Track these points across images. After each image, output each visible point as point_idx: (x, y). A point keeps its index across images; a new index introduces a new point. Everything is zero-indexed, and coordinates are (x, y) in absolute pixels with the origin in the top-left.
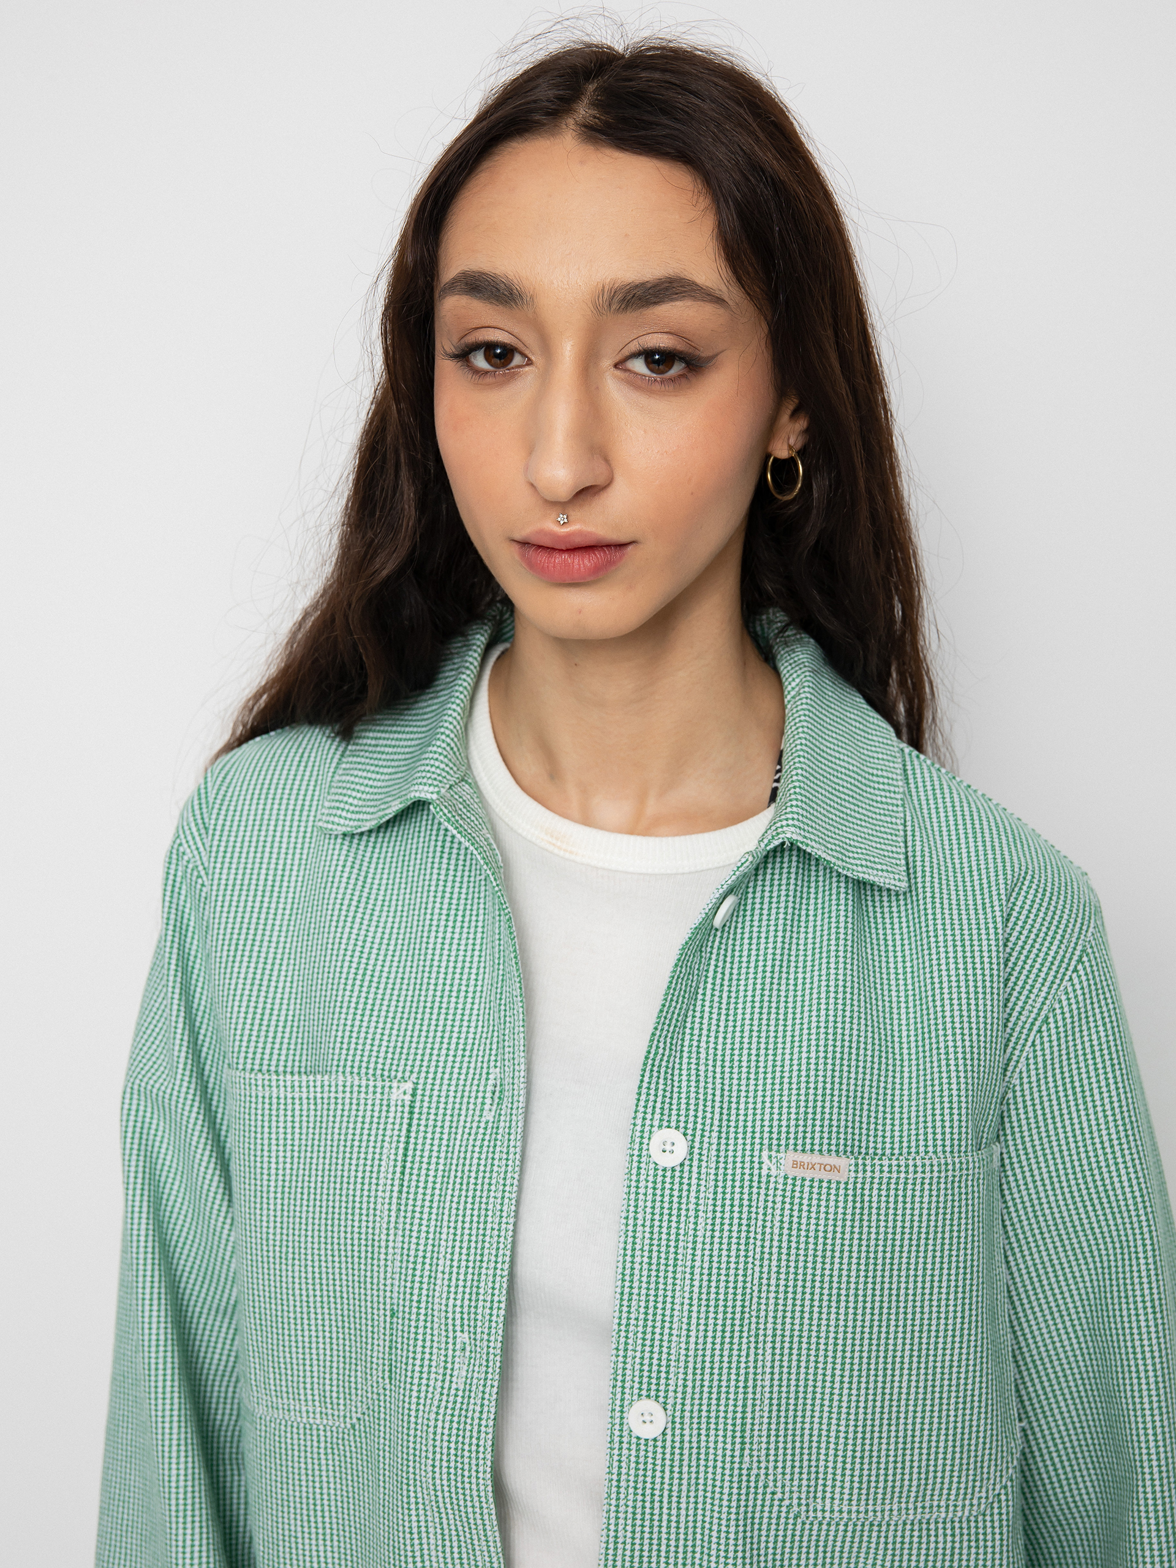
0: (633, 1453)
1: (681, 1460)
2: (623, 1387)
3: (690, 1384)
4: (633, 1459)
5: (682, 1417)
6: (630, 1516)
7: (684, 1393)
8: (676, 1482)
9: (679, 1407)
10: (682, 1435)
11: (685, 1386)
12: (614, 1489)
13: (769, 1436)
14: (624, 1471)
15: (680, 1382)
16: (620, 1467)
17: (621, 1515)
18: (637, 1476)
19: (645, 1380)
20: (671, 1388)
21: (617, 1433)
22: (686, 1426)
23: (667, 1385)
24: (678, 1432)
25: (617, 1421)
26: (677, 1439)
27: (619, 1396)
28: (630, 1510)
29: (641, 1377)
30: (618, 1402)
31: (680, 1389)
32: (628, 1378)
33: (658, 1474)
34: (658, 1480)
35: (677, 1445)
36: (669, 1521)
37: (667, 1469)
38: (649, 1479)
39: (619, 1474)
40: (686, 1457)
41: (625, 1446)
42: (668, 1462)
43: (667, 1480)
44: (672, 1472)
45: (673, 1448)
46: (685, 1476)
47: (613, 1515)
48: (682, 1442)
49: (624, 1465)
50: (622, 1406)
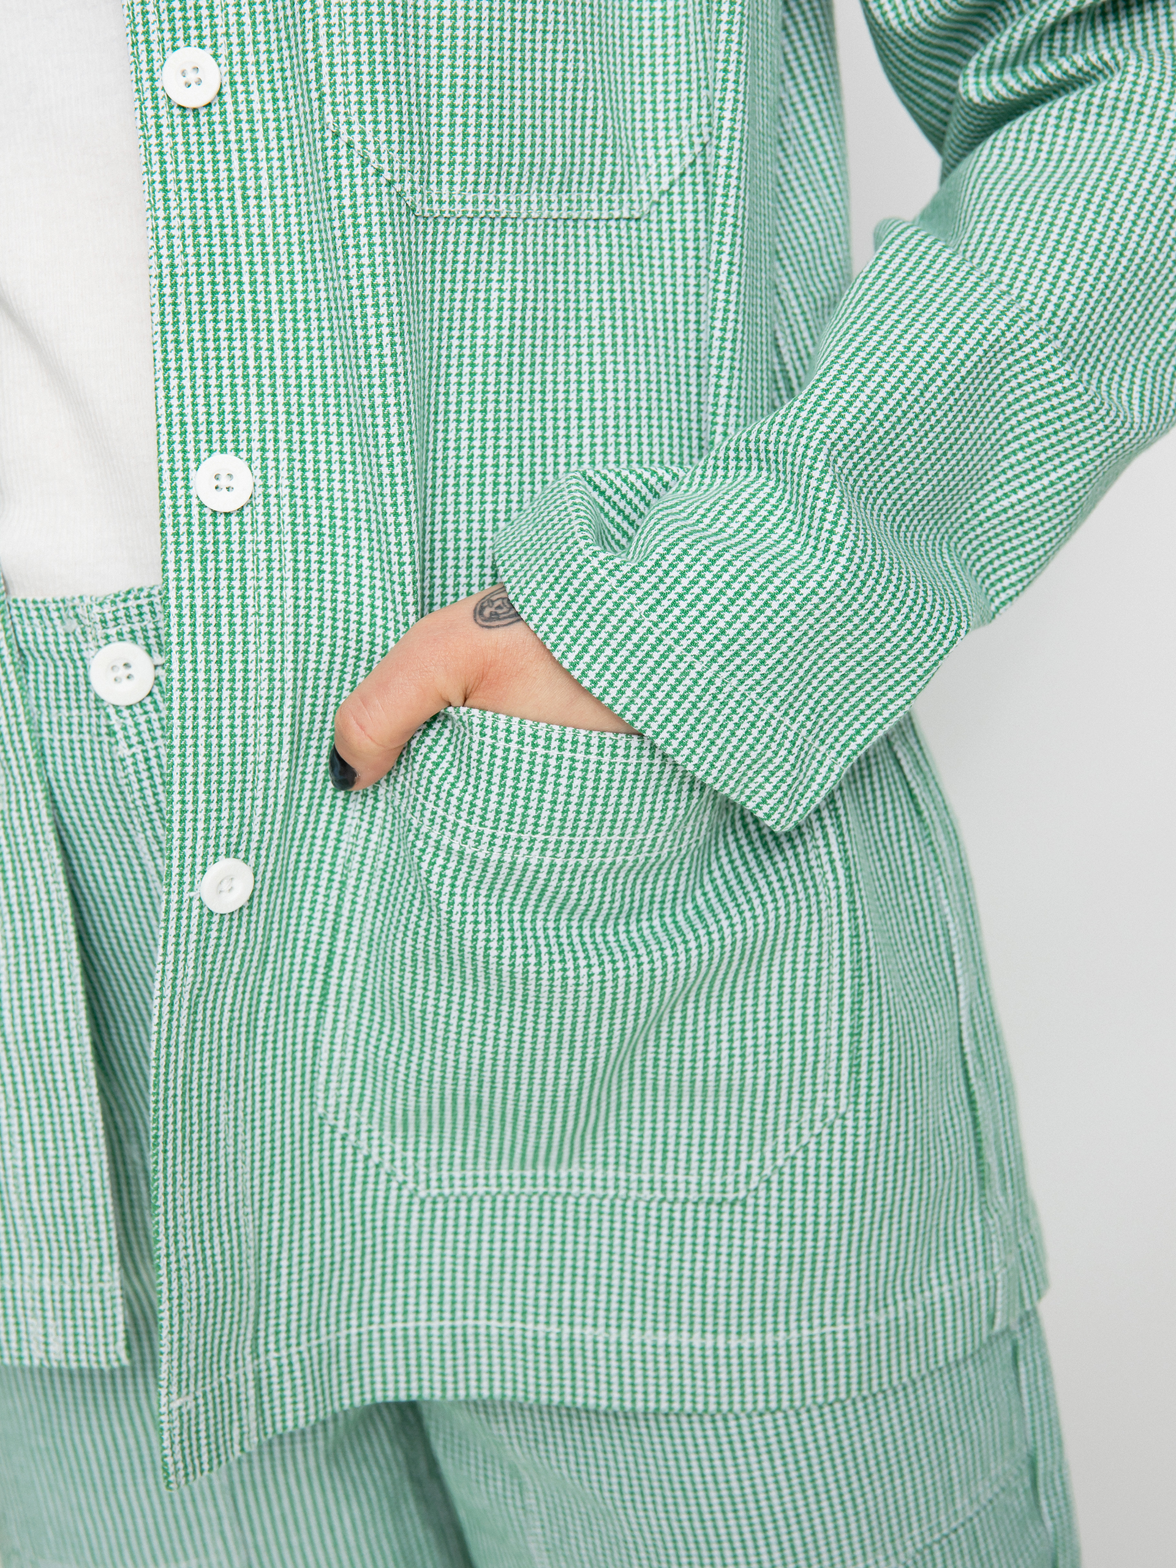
0: (180, 139)
1: (254, 140)
2: (148, 42)
3: (247, 20)
4: (181, 148)
5: (244, 73)
6: (189, 232)
7: (241, 34)
8: (250, 173)
9: (237, 58)
10: (249, 102)
11: (240, 24)
12: (159, 195)
13: (359, 83)
14: (170, 167)
15: (233, 19)
16: (163, 163)
17: (176, 232)
18: (190, 171)
19: (179, 24)
20: (221, 30)
21: (150, 113)
22: (253, 88)
23: (213, 26)
24: (241, 97)
25: (148, 94)
26: (242, 107)
27: (143, 57)
28: (188, 222)
29: (172, 20)
30: (144, 66)
31: (233, 30)
32: (153, 27)
33: (222, 166)
34: (223, 175)
35: (244, 117)
36: (249, 235)
37: (235, 156)
38: (209, 176)
39: (163, 172)
40: (260, 135)
41: (166, 131)
42: (234, 146)
43: (236, 174)
44: (242, 160)
45: (238, 122)
46: (263, 164)
47: (162, 233)
48: (250, 111)
49: (168, 158)
50: (151, 70)
